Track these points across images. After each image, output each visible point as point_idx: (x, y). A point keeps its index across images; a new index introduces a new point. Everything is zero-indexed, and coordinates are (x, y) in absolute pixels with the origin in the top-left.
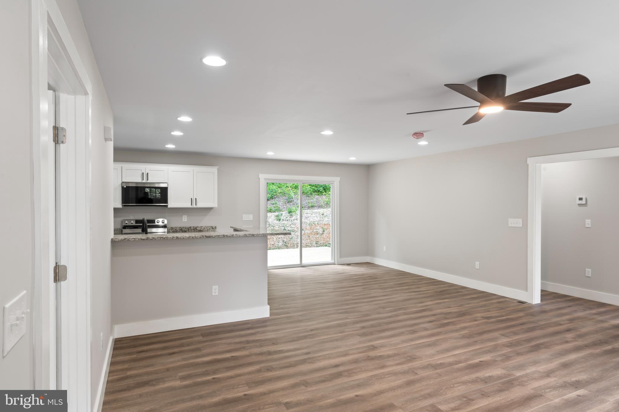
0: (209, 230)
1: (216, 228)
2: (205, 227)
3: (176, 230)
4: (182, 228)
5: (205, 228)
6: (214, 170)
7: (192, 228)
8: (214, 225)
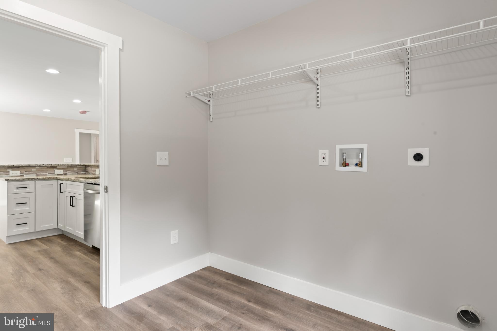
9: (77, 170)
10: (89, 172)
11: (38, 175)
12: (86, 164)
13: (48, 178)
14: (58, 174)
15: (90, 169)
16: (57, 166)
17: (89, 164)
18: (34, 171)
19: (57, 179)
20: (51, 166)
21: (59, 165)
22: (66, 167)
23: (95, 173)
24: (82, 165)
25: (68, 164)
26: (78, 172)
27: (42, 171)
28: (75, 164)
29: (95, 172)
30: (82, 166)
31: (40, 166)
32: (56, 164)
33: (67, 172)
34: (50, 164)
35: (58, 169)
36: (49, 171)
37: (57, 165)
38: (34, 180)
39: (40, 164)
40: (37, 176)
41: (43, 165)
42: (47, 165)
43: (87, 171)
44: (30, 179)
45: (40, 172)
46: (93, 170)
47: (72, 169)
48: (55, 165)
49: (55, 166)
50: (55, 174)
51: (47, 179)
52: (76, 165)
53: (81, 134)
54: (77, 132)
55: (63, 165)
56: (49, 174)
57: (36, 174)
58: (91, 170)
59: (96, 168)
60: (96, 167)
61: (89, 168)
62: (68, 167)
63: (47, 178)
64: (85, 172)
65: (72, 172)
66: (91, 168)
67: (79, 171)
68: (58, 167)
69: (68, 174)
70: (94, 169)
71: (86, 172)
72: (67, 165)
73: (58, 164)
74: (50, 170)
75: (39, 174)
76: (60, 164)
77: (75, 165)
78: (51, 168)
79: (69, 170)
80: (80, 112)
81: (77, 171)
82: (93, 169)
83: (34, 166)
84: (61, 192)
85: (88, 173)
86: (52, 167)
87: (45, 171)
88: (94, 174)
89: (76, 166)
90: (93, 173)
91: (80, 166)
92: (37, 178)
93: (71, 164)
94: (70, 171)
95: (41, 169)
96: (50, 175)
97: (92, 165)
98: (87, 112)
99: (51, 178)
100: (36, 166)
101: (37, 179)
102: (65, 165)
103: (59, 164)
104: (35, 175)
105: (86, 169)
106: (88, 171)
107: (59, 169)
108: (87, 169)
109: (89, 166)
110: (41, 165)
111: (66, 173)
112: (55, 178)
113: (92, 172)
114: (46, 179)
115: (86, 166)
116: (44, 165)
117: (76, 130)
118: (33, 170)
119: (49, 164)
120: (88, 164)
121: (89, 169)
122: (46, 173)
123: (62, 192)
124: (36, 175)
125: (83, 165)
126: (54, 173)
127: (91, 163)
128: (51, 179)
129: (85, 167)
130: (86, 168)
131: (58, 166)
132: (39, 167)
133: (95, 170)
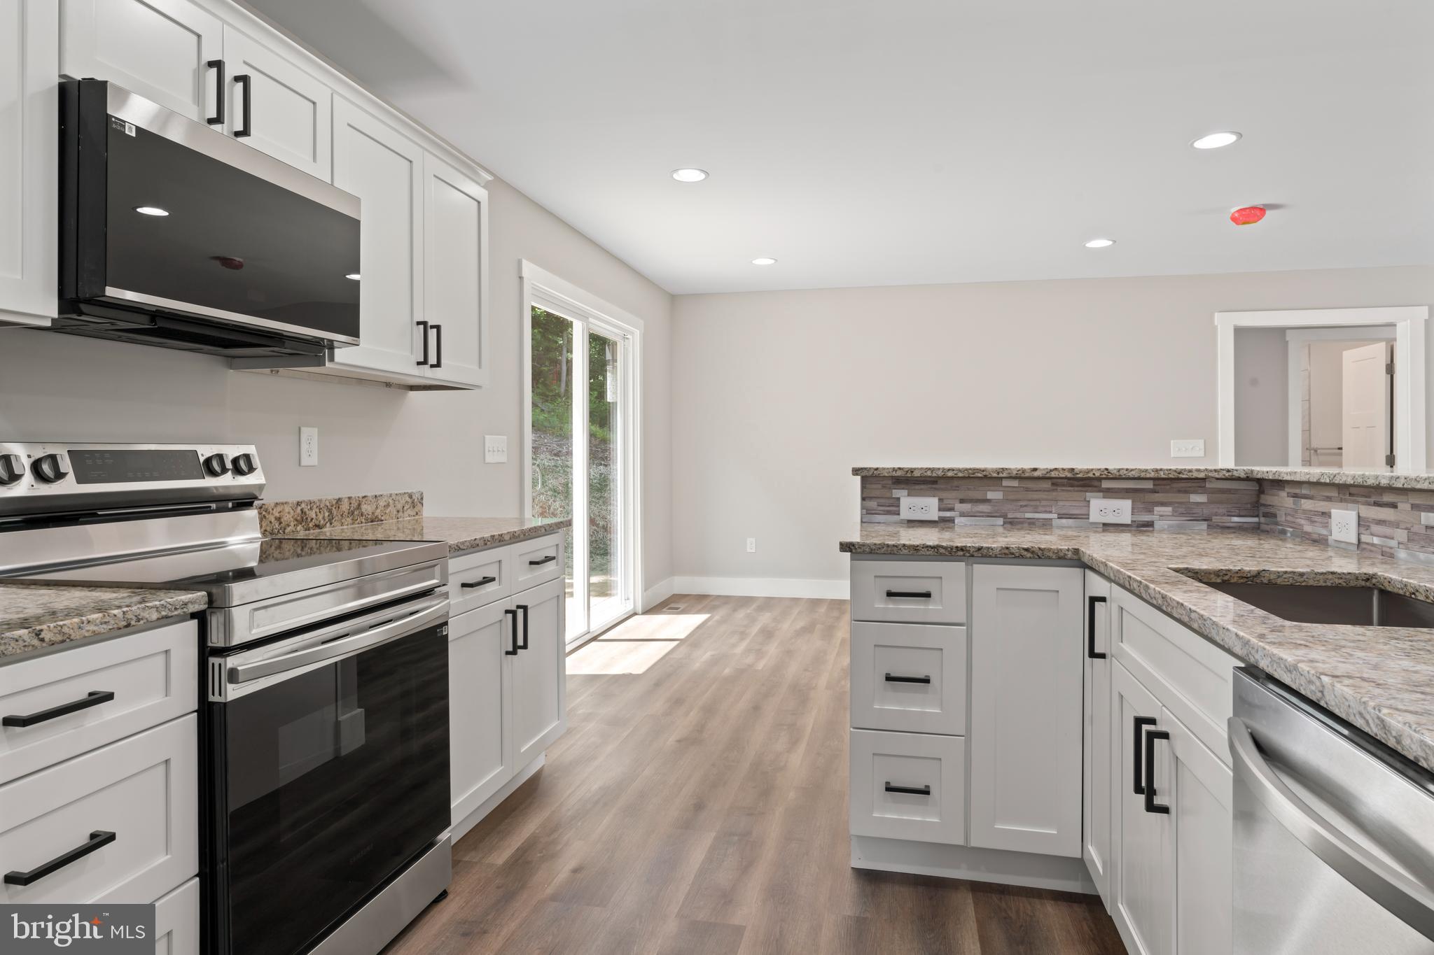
0: (400, 514)
1: (421, 499)
2: (389, 496)
7: (345, 507)
9: (1210, 502)
10: (1281, 518)
11: (1011, 523)
12: (1264, 469)
13: (1033, 552)
14: (1104, 524)
15: (1289, 502)
16: (1099, 479)
17: (1280, 473)
18: (998, 501)
19: (1076, 561)
20: (1069, 475)
21: (1108, 475)
22: (1149, 485)
23: (1324, 532)
24: (1236, 474)
25: (1157, 471)
26: (1215, 519)
27: (1032, 503)
28: (1198, 470)
29: (1326, 526)
30: (1239, 479)
31: (1021, 476)
32: (1094, 467)
33: (1151, 511)
34: (1065, 467)
35: (1104, 497)
36: (1061, 503)
37: (1097, 474)
38: (964, 555)
39: (1019, 466)
40: (1008, 526)
41: (1035, 470)
42: (1053, 474)
43: (1266, 515)
44: (945, 548)
45: (1021, 506)
46: (1305, 511)
47: (1181, 498)
48: (1091, 475)
49: (1089, 479)
50: (1092, 519)
51: (1029, 555)
52: (1202, 475)
53: (1240, 332)
54: (1225, 325)
55: (1131, 474)
56: (1064, 521)
57: (1004, 516)
58: (1296, 511)
59: (1329, 499)
60: (1334, 493)
61: (1283, 494)
62: (1158, 488)
63: (1027, 550)
64: (1256, 520)
65: (1182, 514)
66: (1295, 496)
67: (1222, 511)
68: (1105, 484)
69: (1157, 525)
70: (1321, 506)
71: (1263, 520)
72: (1153, 475)
73: (1103, 467)
74: (1068, 500)
75: (1018, 515)
76: (1113, 465)
77: (1195, 475)
78: (1072, 486)
79: (1163, 504)
80: (1234, 219)
81: (1206, 511)
82: (1306, 504)
83: (995, 475)
84: (1093, 655)
85: (1277, 524)
86: (1076, 483)
87: (1044, 503)
88: (1320, 542)
89: (1204, 479)
90: (1308, 528)
91: (1226, 479)
92: (980, 549)
93: (1173, 467)
94: (1168, 510)
95: (1027, 490)
96: (1070, 527)
97: (1303, 479)
98: (1268, 212)
99: (1049, 550)
100: (1001, 475)
101: (976, 554)
102: (1143, 475)
103: (1110, 467)
104: (1002, 519)
105: (1262, 501)
106: (1275, 516)
107: (1110, 493)
108: (1266, 499)
109: (1279, 484)
110: (1024, 471)
111: (1146, 518)
112: (1070, 555)
113: (1303, 522)
114: (1022, 556)
115: (1263, 485)
116: (1036, 474)
117: (1218, 317)
118: (990, 495)
119: (1059, 466)
120: (1274, 469)
121: (1282, 501)
122: (1051, 512)
123: (1097, 650)
124: (1004, 523)
125: (1243, 475)
126: (1087, 516)
127: (1286, 464)
128: (1049, 558)
129: (1255, 487)
130: (1261, 491)
131: (1107, 479)
132: (1015, 483)
133: (1326, 515)
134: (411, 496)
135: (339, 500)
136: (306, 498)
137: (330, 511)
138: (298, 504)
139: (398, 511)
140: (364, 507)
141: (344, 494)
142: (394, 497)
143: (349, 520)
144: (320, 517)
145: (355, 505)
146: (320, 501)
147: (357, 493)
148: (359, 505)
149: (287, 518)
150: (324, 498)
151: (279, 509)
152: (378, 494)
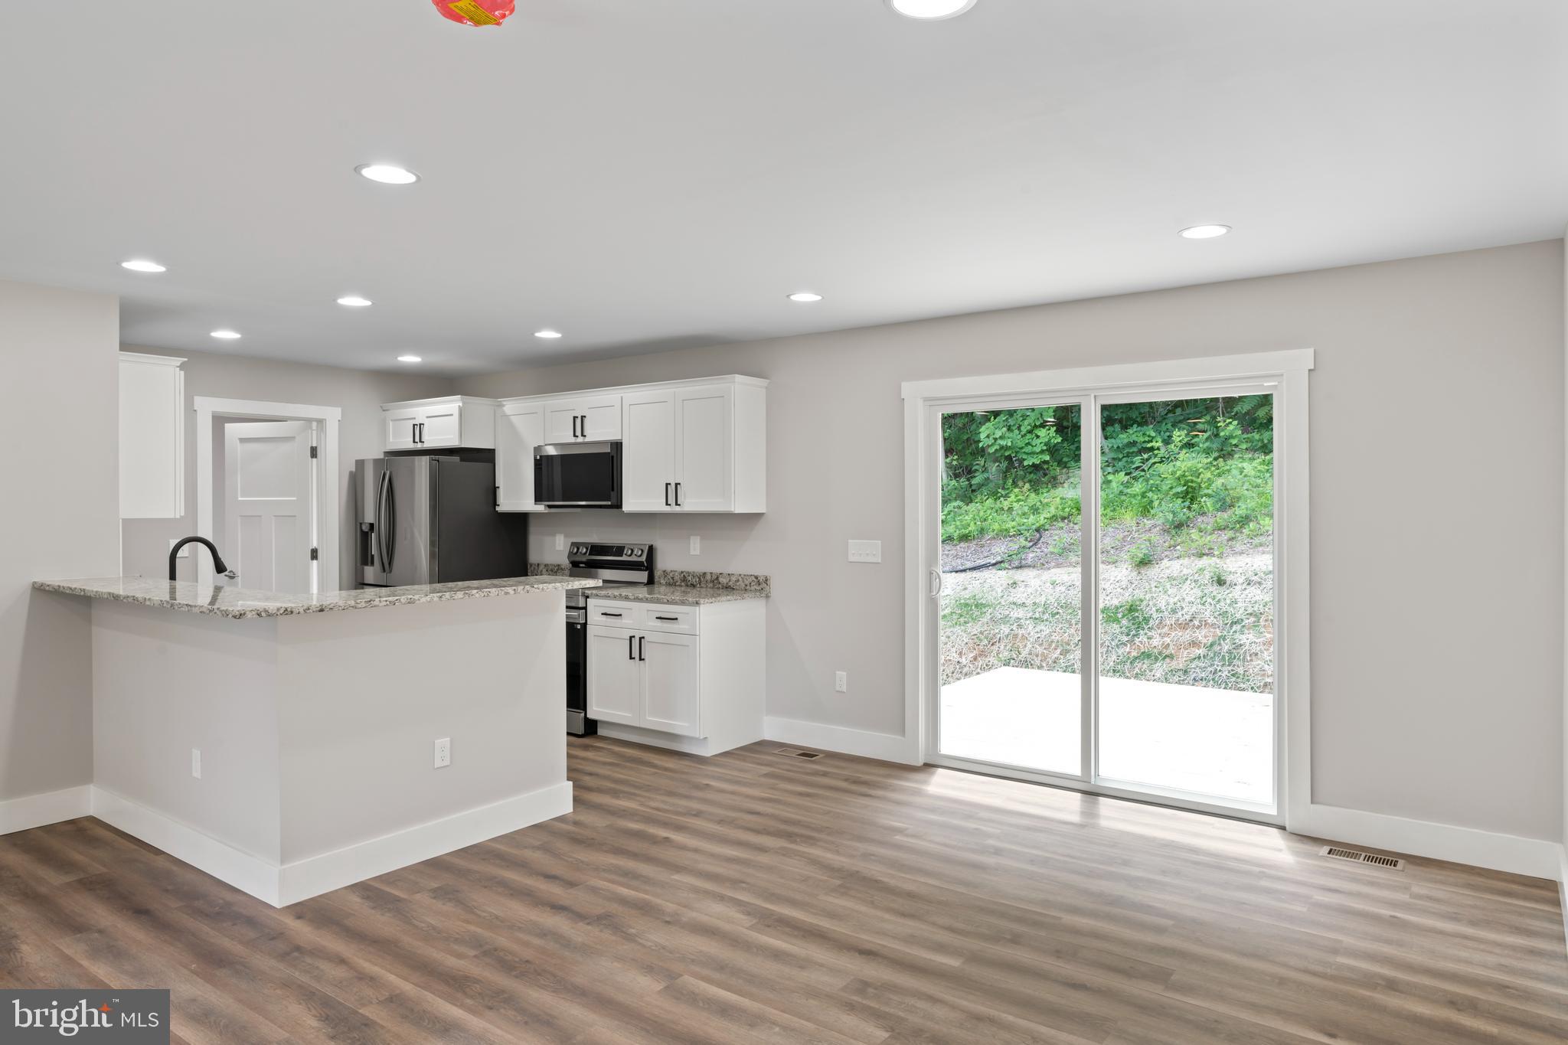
0: (748, 587)
1: (766, 580)
2: (740, 575)
3: (673, 578)
4: (686, 576)
5: (738, 581)
6: (740, 387)
7: (708, 577)
8: (761, 572)
134: (756, 578)
135: (705, 574)
136: (687, 570)
137: (700, 579)
138: (682, 572)
139: (746, 586)
140: (721, 579)
141: (708, 570)
142: (742, 576)
143: (711, 585)
144: (694, 580)
145: (714, 577)
146: (694, 572)
147: (716, 570)
148: (718, 578)
149: (676, 578)
150: (696, 571)
151: (673, 573)
152: (730, 573)
